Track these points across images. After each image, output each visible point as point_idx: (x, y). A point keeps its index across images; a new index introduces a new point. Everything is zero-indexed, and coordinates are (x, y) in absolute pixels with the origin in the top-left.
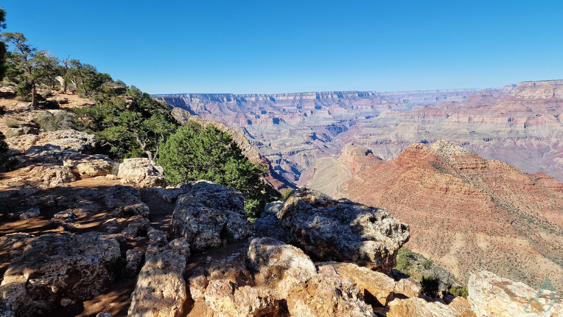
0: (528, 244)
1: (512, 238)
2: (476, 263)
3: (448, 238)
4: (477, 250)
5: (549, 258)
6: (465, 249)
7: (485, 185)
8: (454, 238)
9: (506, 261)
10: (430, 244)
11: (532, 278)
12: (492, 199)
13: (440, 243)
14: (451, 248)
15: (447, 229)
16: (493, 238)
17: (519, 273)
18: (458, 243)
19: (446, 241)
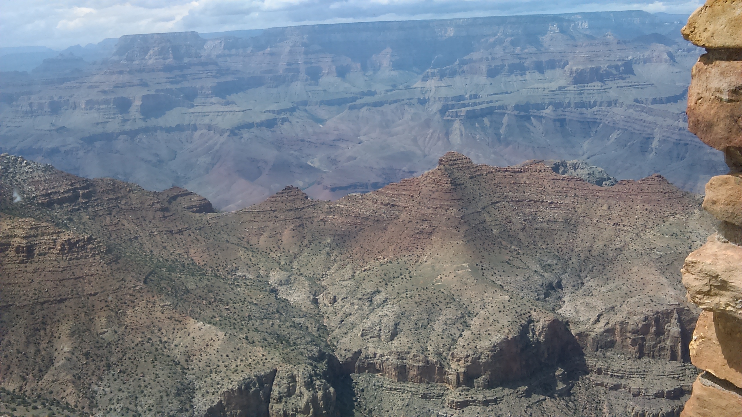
1: (150, 306)
2: (101, 367)
4: (99, 344)
5: (205, 320)
6: (79, 349)
8: (57, 336)
9: (147, 345)
10: (15, 362)
12: (110, 248)
13: (33, 351)
14: (56, 355)
17: (169, 359)
19: (45, 346)
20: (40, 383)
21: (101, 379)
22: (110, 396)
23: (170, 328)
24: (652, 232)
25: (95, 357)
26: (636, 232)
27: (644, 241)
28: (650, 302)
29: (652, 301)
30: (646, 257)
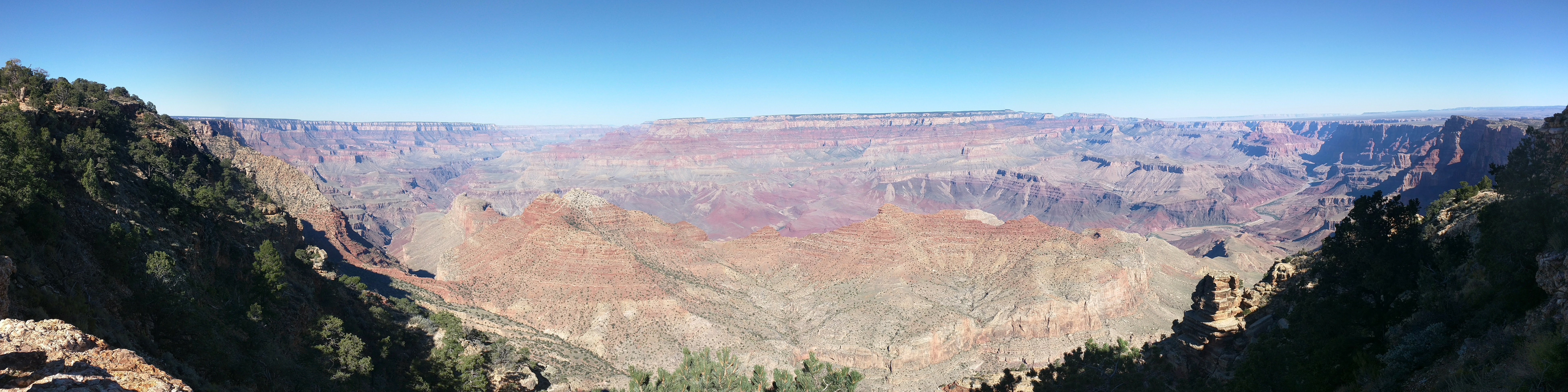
0: (676, 303)
1: (660, 300)
2: (622, 335)
3: (589, 311)
4: (622, 320)
5: (697, 314)
6: (609, 320)
7: (628, 242)
8: (596, 310)
9: (655, 326)
10: (567, 321)
11: (682, 339)
12: (636, 258)
13: (579, 317)
14: (593, 322)
15: (587, 299)
16: (640, 303)
17: (670, 337)
18: (602, 316)
19: (587, 315)
20: (580, 338)
21: (621, 343)
22: (627, 355)
23: (673, 317)
25: (619, 329)
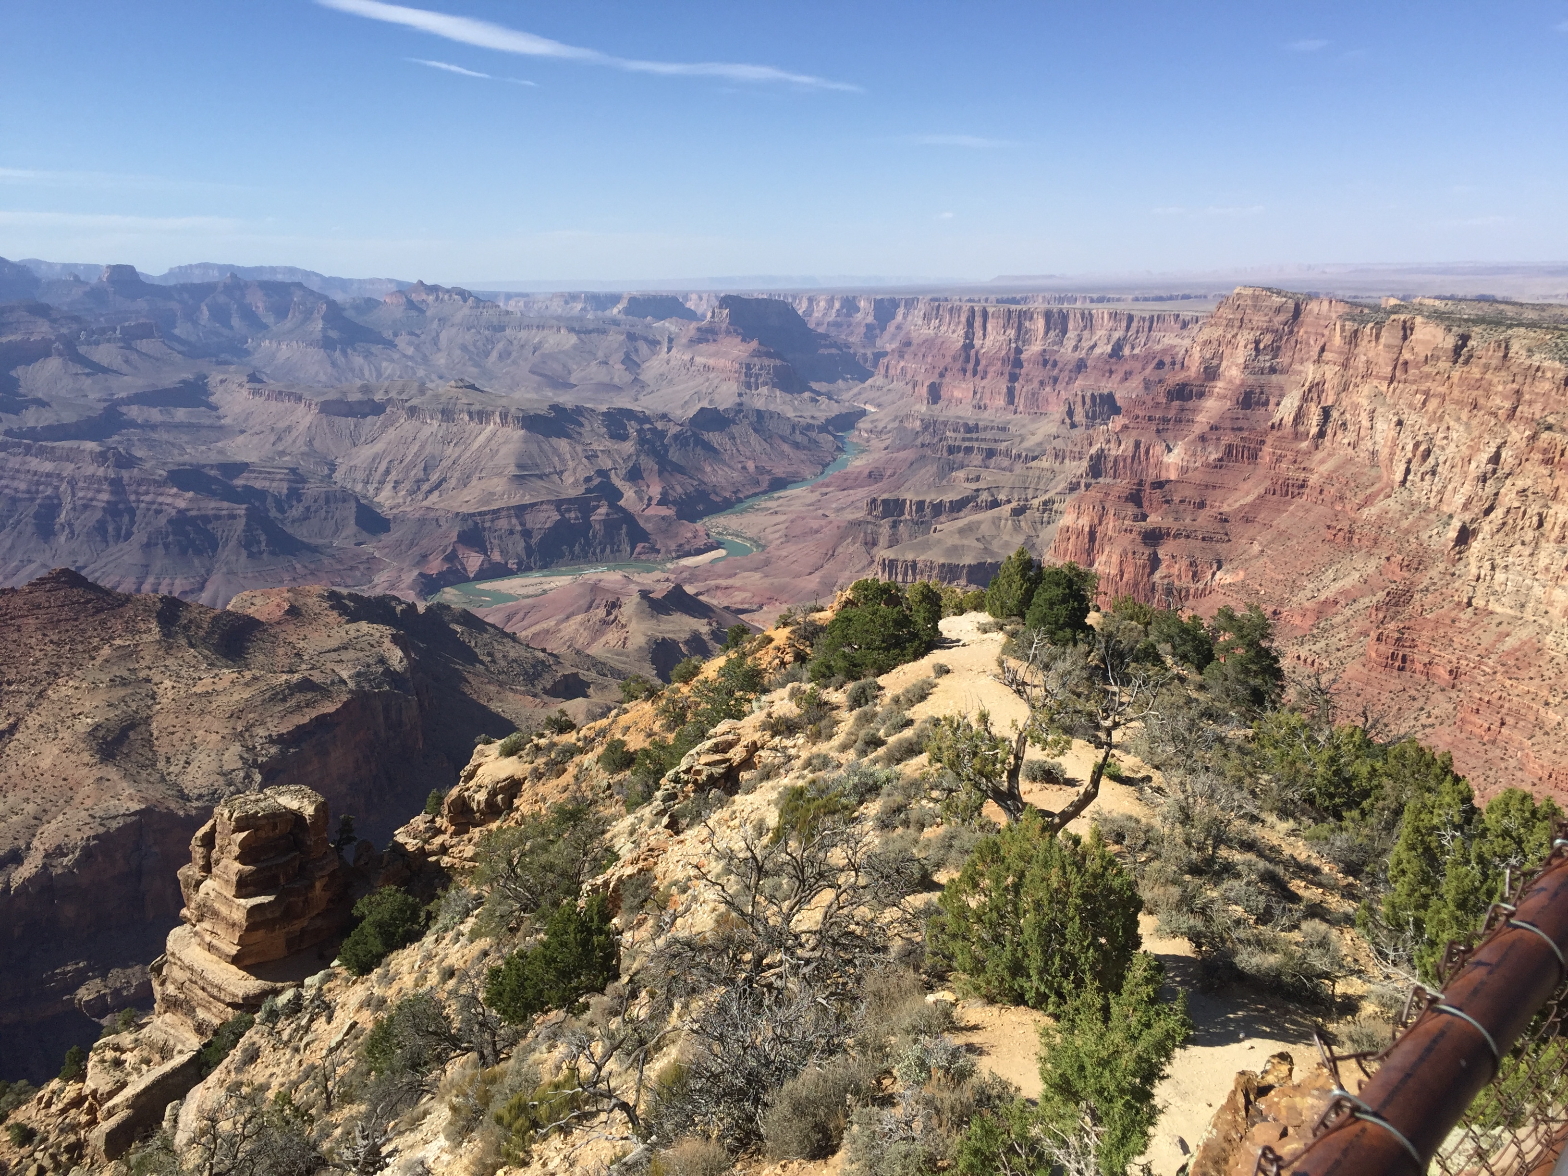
24: (71, 683)
26: (38, 688)
27: (57, 706)
28: (89, 820)
29: (93, 817)
30: (66, 735)
